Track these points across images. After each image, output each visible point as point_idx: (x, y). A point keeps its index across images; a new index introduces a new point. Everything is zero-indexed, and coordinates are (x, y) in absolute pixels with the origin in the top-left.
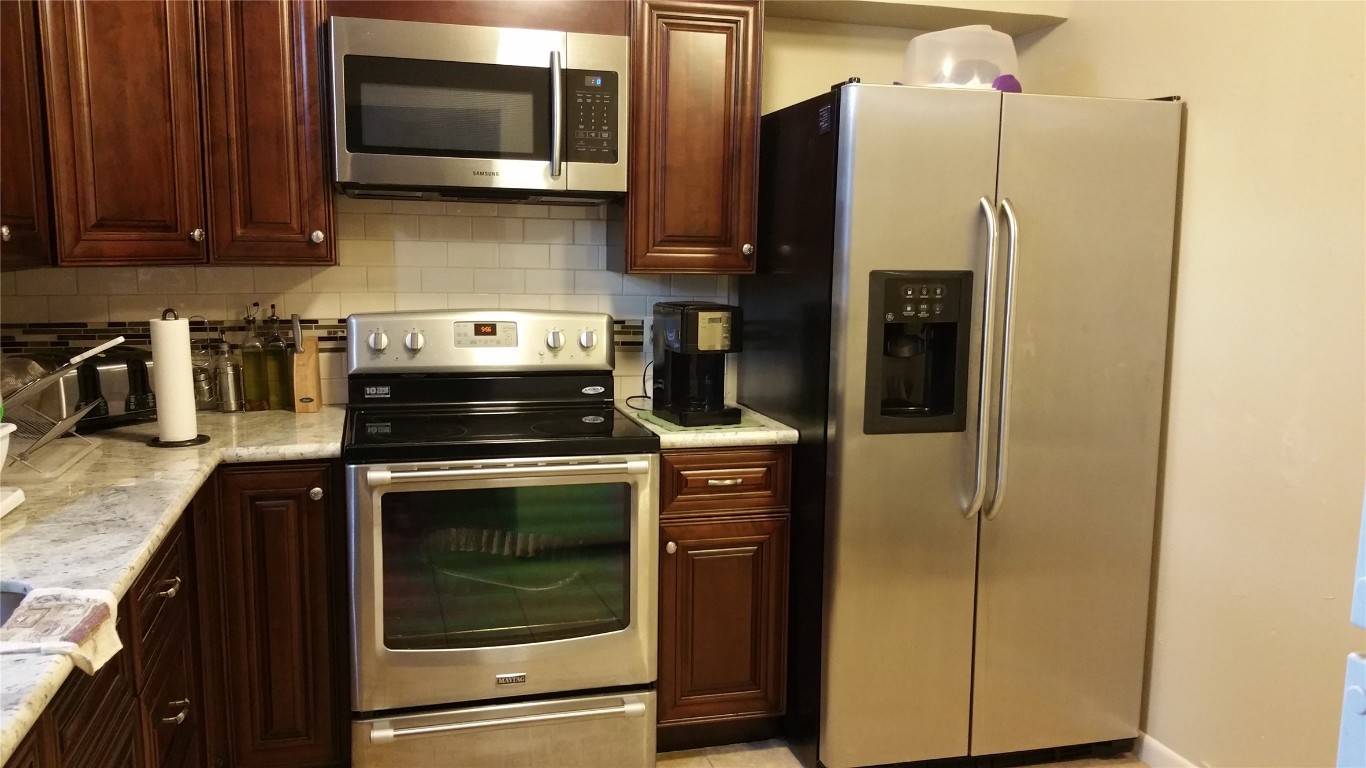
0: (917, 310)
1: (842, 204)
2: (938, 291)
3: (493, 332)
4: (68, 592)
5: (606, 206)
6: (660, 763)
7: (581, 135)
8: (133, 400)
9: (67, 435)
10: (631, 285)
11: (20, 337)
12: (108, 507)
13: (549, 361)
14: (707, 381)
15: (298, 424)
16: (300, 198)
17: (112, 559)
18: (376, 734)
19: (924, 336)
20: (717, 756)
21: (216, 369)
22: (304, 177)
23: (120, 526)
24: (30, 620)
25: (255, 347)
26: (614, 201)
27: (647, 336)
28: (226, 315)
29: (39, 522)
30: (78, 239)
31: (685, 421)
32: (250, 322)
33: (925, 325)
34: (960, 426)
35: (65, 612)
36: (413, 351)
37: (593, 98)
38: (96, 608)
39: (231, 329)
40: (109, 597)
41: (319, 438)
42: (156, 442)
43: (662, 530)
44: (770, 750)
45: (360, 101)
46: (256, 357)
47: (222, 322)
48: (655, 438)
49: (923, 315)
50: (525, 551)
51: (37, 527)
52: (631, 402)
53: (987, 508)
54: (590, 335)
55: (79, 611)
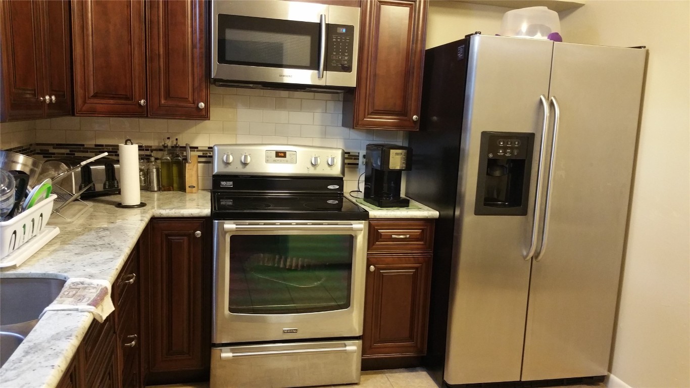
0: (505, 152)
1: (469, 96)
2: (517, 143)
3: (285, 156)
4: (87, 281)
5: (343, 94)
6: (362, 376)
7: (334, 57)
8: (107, 184)
9: (76, 200)
10: (354, 134)
11: (52, 150)
12: (100, 238)
13: (312, 172)
14: (392, 185)
15: (187, 199)
16: (193, 85)
17: (106, 264)
18: (224, 355)
19: (507, 166)
20: (390, 374)
21: (148, 169)
22: (196, 75)
23: (108, 247)
24: (71, 294)
25: (167, 159)
26: (348, 92)
27: (361, 160)
28: (153, 143)
29: (67, 244)
30: (85, 102)
31: (381, 205)
32: (165, 146)
33: (508, 160)
34: (524, 213)
35: (87, 291)
36: (245, 164)
37: (341, 39)
38: (102, 289)
39: (156, 150)
40: (107, 283)
41: (198, 206)
42: (120, 205)
43: (368, 259)
44: (417, 373)
45: (225, 38)
46: (168, 165)
47: (151, 147)
48: (366, 213)
49: (508, 155)
50: (291, 266)
51: (67, 247)
52: (352, 194)
53: (537, 255)
54: (333, 159)
55: (94, 291)
